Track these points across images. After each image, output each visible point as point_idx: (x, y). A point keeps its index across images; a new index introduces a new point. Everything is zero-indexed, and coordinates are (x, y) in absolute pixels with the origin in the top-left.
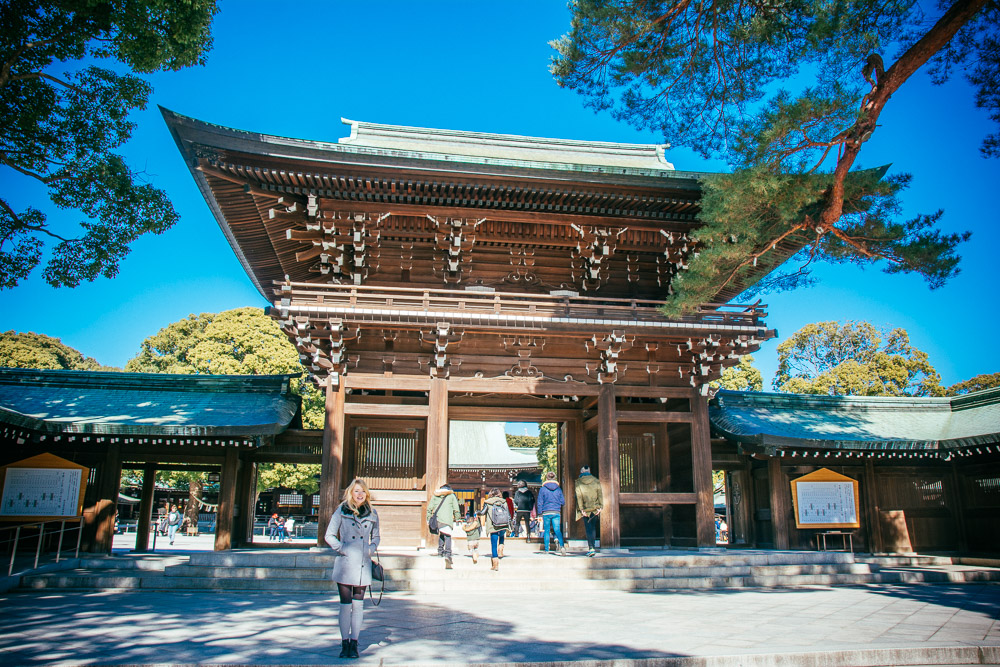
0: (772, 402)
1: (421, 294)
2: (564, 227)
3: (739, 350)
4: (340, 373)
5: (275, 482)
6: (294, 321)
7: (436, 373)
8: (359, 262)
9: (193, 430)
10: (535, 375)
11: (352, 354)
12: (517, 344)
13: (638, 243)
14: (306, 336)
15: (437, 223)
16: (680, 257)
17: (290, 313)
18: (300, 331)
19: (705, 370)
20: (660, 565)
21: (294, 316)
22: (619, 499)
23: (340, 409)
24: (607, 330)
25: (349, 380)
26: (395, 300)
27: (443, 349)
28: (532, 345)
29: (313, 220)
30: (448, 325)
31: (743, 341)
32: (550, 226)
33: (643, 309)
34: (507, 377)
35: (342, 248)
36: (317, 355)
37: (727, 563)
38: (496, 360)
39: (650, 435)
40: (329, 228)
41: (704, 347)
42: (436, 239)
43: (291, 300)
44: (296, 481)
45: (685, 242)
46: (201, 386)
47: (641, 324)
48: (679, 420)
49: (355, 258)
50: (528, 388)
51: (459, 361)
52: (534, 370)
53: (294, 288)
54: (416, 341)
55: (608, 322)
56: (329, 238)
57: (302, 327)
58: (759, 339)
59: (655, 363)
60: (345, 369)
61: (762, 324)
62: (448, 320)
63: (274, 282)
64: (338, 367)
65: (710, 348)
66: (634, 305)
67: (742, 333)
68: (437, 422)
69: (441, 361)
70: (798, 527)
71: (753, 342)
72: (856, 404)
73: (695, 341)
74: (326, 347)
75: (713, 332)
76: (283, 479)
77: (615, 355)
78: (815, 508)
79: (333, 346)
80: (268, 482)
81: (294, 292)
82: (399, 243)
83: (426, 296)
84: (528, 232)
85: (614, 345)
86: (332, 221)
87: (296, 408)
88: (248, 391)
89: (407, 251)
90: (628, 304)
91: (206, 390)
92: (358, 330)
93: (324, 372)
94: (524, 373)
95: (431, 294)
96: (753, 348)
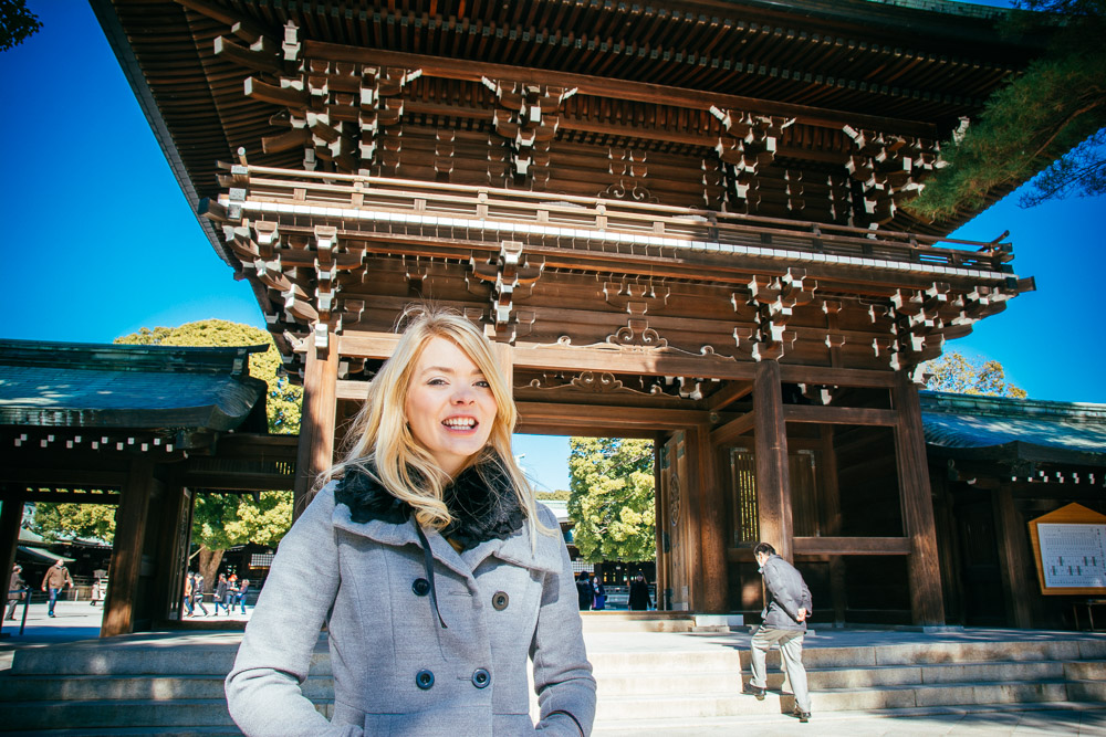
0: (977, 408)
1: (475, 194)
2: (698, 112)
3: (973, 309)
4: (331, 329)
5: (243, 537)
6: (252, 230)
7: (494, 334)
8: (367, 151)
9: (58, 415)
10: (654, 343)
11: (351, 299)
12: (624, 293)
13: (810, 146)
14: (272, 258)
15: (499, 93)
16: (870, 171)
17: (246, 214)
18: (263, 247)
19: (917, 343)
20: (906, 661)
21: (252, 220)
22: (794, 548)
23: (329, 390)
24: (778, 268)
25: (346, 343)
26: (429, 202)
27: (509, 289)
28: (648, 295)
29: (291, 70)
30: (520, 246)
31: (982, 295)
32: (676, 109)
33: (831, 237)
34: (609, 344)
35: (339, 128)
36: (291, 295)
37: (1016, 655)
38: (592, 317)
39: (808, 452)
40: (319, 86)
41: (919, 306)
42: (495, 121)
43: (248, 194)
44: (270, 535)
45: (882, 145)
46: (99, 361)
47: (832, 259)
48: (879, 422)
49: (361, 146)
50: (645, 364)
51: (532, 318)
52: (653, 336)
53: (254, 175)
54: (459, 283)
55: (780, 254)
56: (316, 104)
57: (265, 239)
58: (1007, 293)
59: (837, 331)
60: (339, 323)
61: (1009, 269)
62: (519, 237)
63: (220, 165)
64: (327, 317)
65: (930, 305)
66: (816, 232)
67: (980, 282)
69: (503, 312)
70: (1044, 592)
71: (997, 297)
72: (1089, 414)
73: (906, 295)
74: (308, 282)
75: (939, 278)
76: (253, 533)
77: (788, 312)
78: (1066, 564)
79: (319, 277)
80: (233, 537)
81: (253, 181)
82: (432, 132)
83: (483, 198)
84: (641, 119)
85: (787, 293)
86: (326, 75)
87: (256, 398)
88: (177, 371)
89: (445, 145)
90: (809, 229)
91: (108, 366)
92: (364, 253)
93: (302, 327)
94: (637, 341)
95: (491, 196)
96: (997, 308)
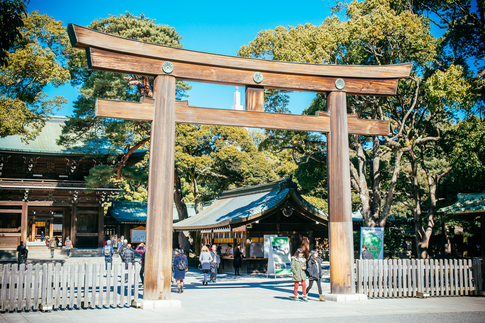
0: (131, 205)
7: (24, 201)
10: (53, 200)
19: (103, 200)
22: (76, 235)
24: (74, 190)
27: (27, 195)
28: (53, 192)
34: (45, 201)
38: (42, 197)
41: (102, 194)
48: (95, 213)
51: (31, 197)
55: (74, 188)
62: (28, 188)
67: (113, 191)
68: (25, 215)
69: (26, 198)
73: (100, 192)
75: (104, 190)
78: (137, 237)
85: (76, 194)
90: (81, 183)
94: (50, 200)
95: (24, 181)
